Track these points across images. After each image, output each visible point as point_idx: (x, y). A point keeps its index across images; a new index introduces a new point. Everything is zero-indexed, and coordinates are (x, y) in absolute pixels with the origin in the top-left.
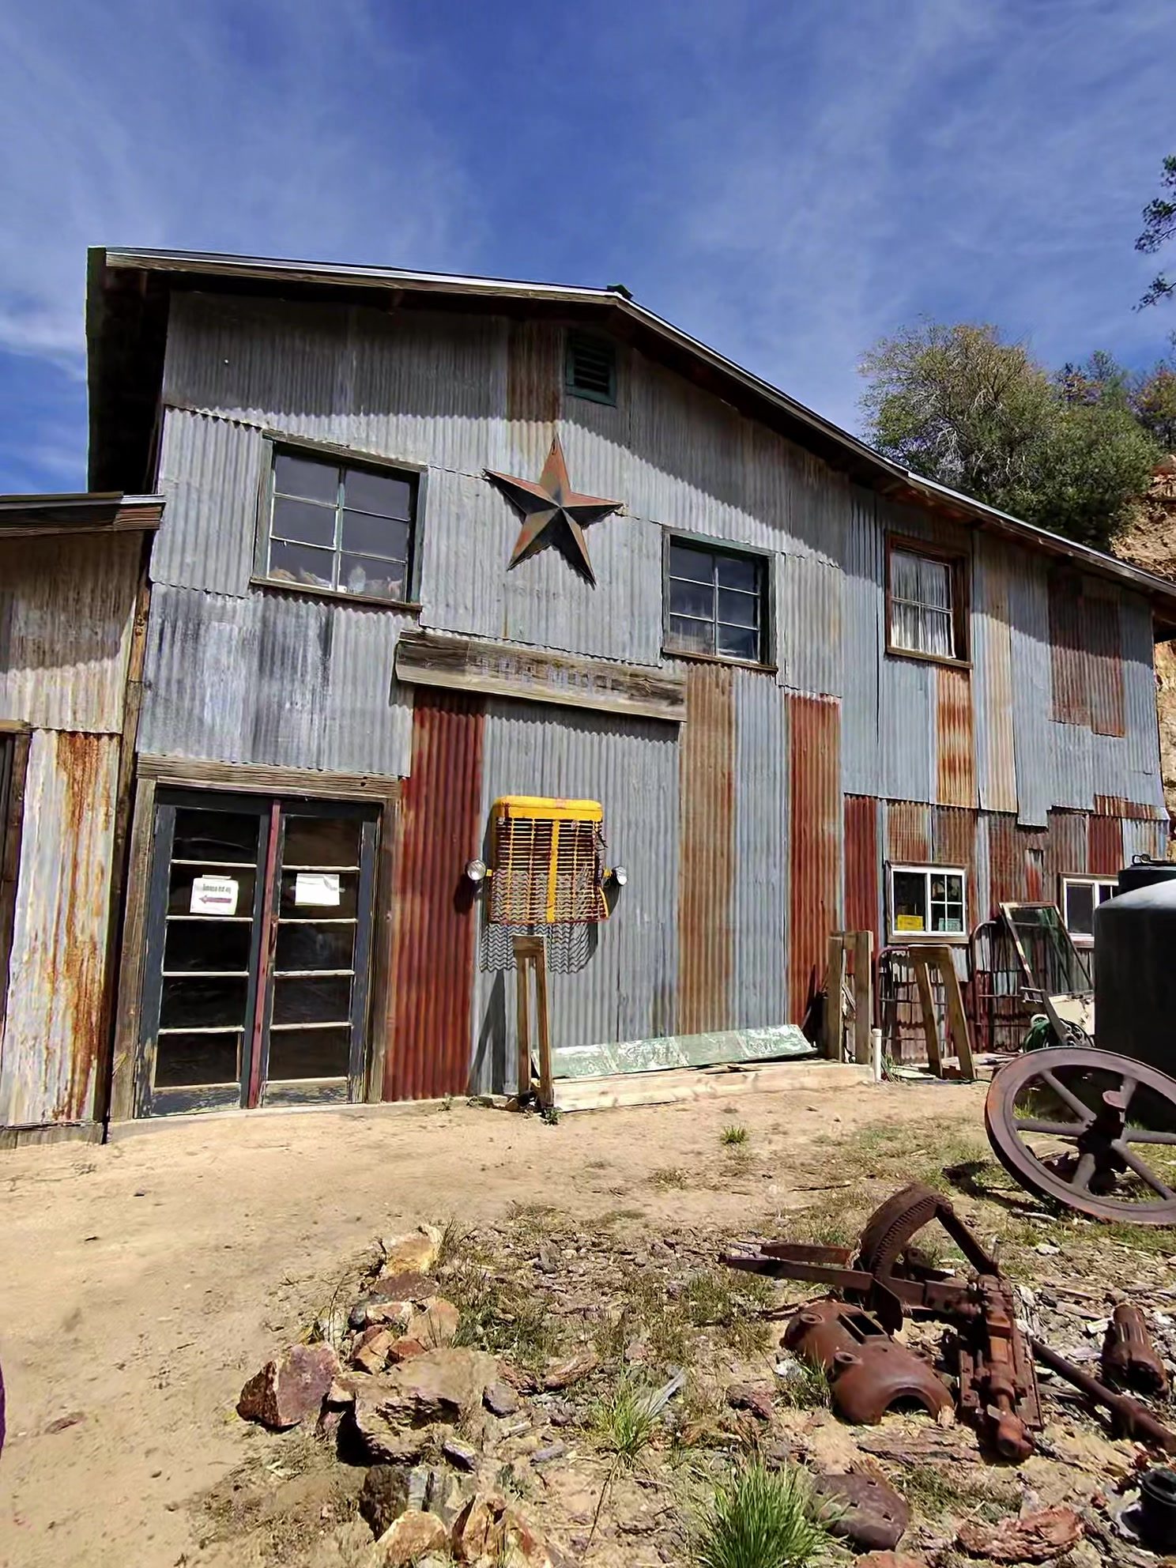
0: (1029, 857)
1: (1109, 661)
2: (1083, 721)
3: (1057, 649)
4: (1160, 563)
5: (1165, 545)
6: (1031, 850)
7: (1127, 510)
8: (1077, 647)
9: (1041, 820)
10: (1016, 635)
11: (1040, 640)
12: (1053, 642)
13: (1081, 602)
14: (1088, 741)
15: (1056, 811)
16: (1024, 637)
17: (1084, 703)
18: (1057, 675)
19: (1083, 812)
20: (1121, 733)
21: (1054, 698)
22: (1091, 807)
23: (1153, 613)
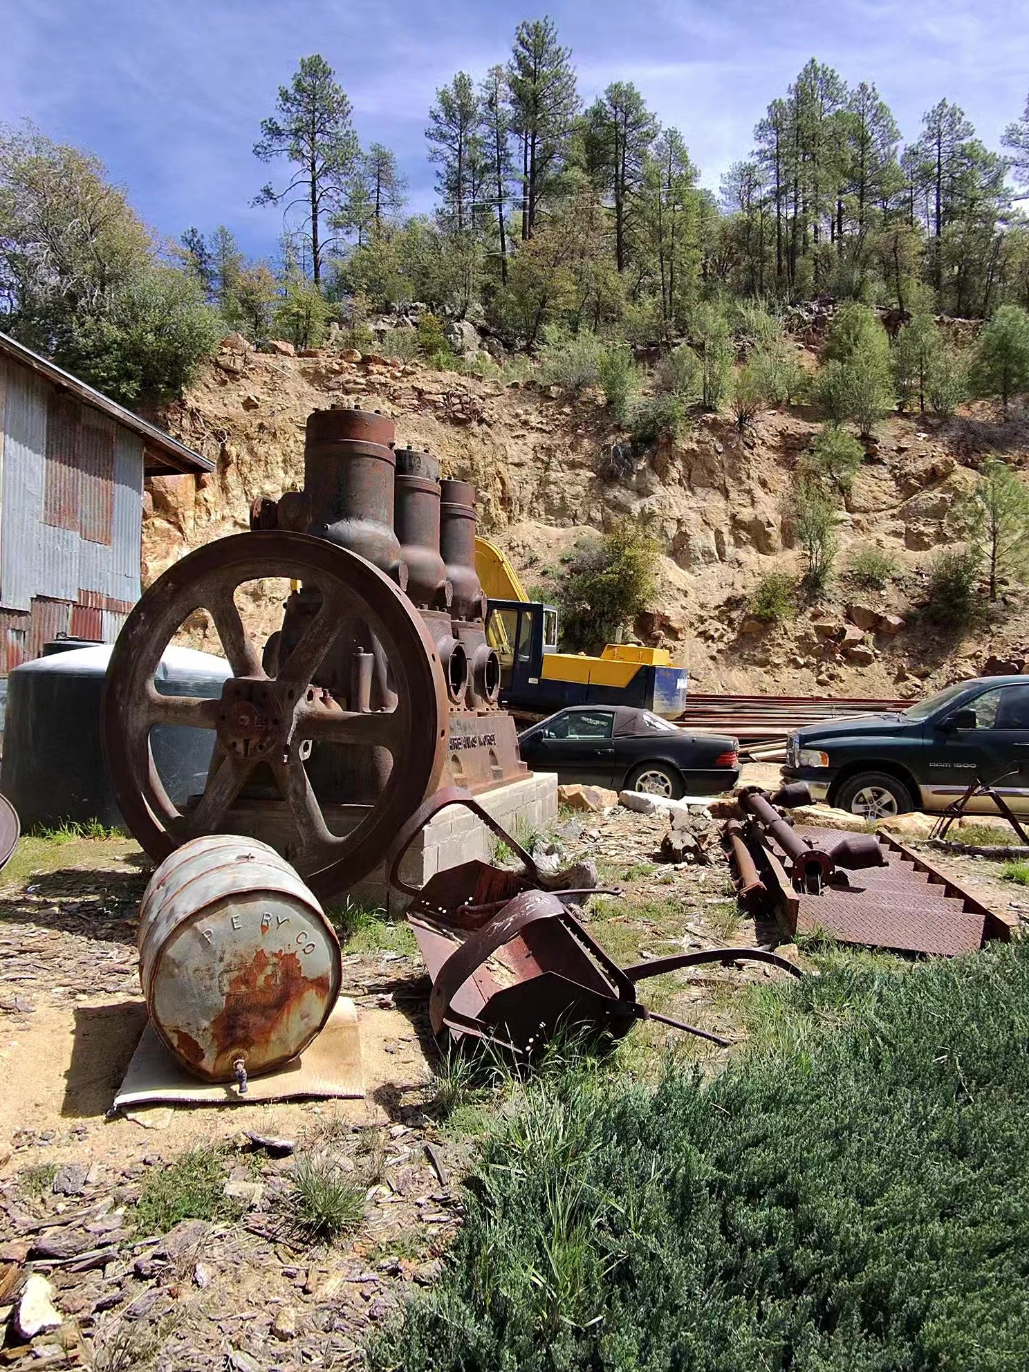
0: (11, 636)
1: (102, 482)
2: (73, 527)
3: (55, 464)
4: (219, 419)
5: (225, 405)
6: (13, 630)
7: (194, 367)
8: (75, 465)
9: (25, 605)
10: (12, 444)
11: (37, 452)
12: (49, 455)
13: (79, 428)
14: (76, 545)
15: (40, 598)
16: (20, 447)
17: (75, 512)
18: (51, 484)
19: (66, 602)
20: (107, 541)
21: (46, 503)
22: (75, 598)
23: (145, 450)
